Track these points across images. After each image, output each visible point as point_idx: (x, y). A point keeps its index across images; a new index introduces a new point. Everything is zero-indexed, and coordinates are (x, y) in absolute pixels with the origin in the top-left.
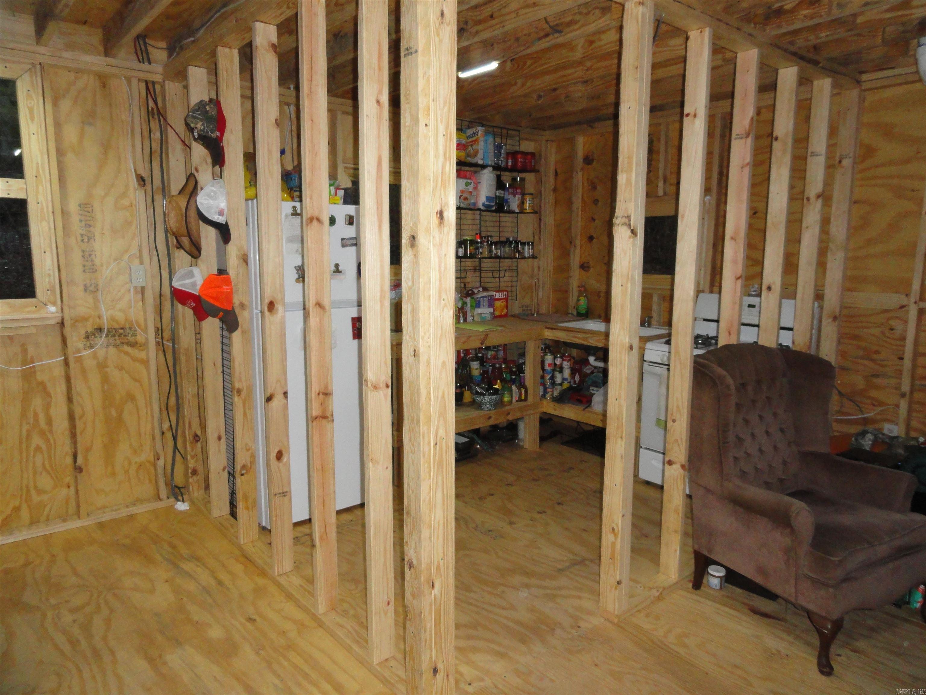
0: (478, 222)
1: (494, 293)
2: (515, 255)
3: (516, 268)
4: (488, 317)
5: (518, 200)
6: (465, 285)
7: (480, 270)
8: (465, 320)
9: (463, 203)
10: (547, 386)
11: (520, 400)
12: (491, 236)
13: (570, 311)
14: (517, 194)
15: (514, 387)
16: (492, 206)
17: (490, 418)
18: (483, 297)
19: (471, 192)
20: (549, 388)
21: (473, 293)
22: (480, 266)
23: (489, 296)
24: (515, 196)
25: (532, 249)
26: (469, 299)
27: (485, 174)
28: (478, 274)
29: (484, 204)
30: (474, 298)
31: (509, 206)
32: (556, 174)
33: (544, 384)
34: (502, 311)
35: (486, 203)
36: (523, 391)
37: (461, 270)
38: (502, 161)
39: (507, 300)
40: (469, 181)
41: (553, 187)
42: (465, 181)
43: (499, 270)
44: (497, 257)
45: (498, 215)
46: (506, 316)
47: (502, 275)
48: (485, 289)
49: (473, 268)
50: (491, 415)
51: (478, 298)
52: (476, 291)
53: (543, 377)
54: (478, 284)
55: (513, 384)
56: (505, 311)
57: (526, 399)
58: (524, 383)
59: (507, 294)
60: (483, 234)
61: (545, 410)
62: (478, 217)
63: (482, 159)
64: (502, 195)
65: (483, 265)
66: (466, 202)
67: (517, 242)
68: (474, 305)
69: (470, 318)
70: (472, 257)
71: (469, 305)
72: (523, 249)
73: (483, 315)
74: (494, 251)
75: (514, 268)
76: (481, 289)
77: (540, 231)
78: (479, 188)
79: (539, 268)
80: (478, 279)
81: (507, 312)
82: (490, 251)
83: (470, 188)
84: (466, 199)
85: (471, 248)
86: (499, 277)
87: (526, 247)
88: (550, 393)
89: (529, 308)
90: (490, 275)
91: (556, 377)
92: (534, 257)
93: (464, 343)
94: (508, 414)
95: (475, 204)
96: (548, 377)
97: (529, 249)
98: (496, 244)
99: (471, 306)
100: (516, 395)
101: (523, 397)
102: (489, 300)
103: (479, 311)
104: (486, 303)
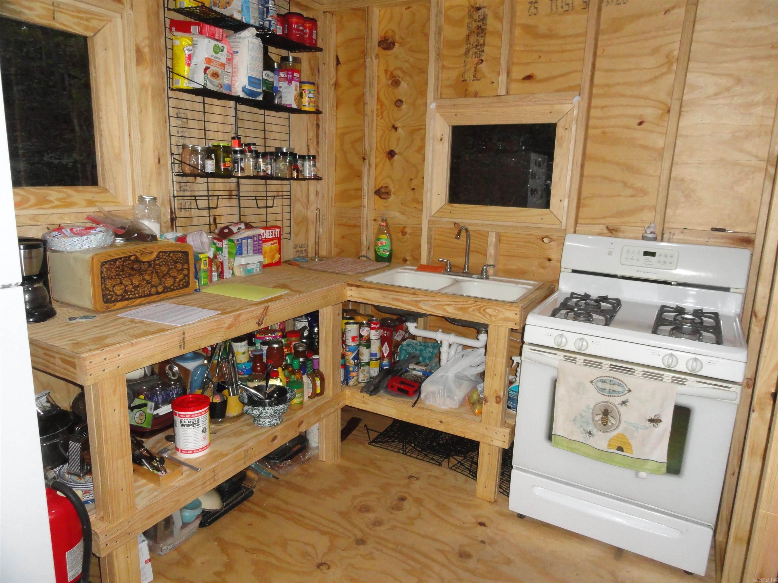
0: (232, 120)
1: (262, 231)
2: (292, 174)
3: (288, 194)
4: (256, 268)
5: (296, 90)
6: (215, 219)
7: (238, 196)
8: (221, 275)
9: (211, 82)
10: (351, 369)
11: (314, 395)
12: (254, 144)
13: (364, 253)
14: (293, 79)
15: (305, 379)
16: (258, 94)
17: (274, 438)
18: (247, 238)
19: (223, 65)
20: (353, 371)
21: (231, 233)
22: (238, 190)
23: (254, 236)
24: (290, 82)
25: (314, 165)
26: (225, 242)
27: (244, 38)
28: (235, 201)
29: (244, 89)
30: (232, 241)
31: (281, 97)
32: (338, 62)
33: (345, 366)
34: (273, 257)
35: (248, 87)
36: (318, 382)
37: (208, 196)
38: (270, 21)
39: (279, 239)
40: (220, 45)
41: (334, 80)
42: (214, 42)
43: (266, 196)
44: (267, 177)
45: (262, 111)
46: (278, 263)
47: (270, 203)
48: (248, 226)
49: (226, 193)
50: (277, 434)
51: (238, 240)
52: (235, 229)
53: (343, 356)
54: (236, 218)
55: (303, 374)
56: (277, 256)
57: (322, 392)
58: (318, 370)
59: (280, 232)
60: (244, 140)
61: (348, 403)
62: (232, 112)
63: (239, 12)
64: (271, 80)
65: (242, 188)
66: (216, 82)
67: (293, 155)
68: (234, 251)
69: (227, 274)
70: (228, 174)
71: (226, 251)
72: (303, 165)
73: (249, 267)
74: (263, 167)
75: (285, 194)
76: (242, 226)
77: (318, 143)
78: (235, 61)
79: (317, 194)
80: (236, 210)
81: (280, 258)
82: (256, 166)
83: (223, 57)
84: (215, 75)
85: (227, 159)
86: (267, 207)
87: (307, 163)
88: (355, 378)
89: (304, 249)
90: (253, 203)
91: (363, 355)
92: (317, 178)
93: (229, 327)
94: (301, 423)
95: (229, 87)
96: (351, 356)
97: (310, 166)
98: (265, 155)
99: (229, 253)
100: (309, 388)
101: (318, 391)
102: (254, 241)
103: (242, 260)
104: (251, 248)
